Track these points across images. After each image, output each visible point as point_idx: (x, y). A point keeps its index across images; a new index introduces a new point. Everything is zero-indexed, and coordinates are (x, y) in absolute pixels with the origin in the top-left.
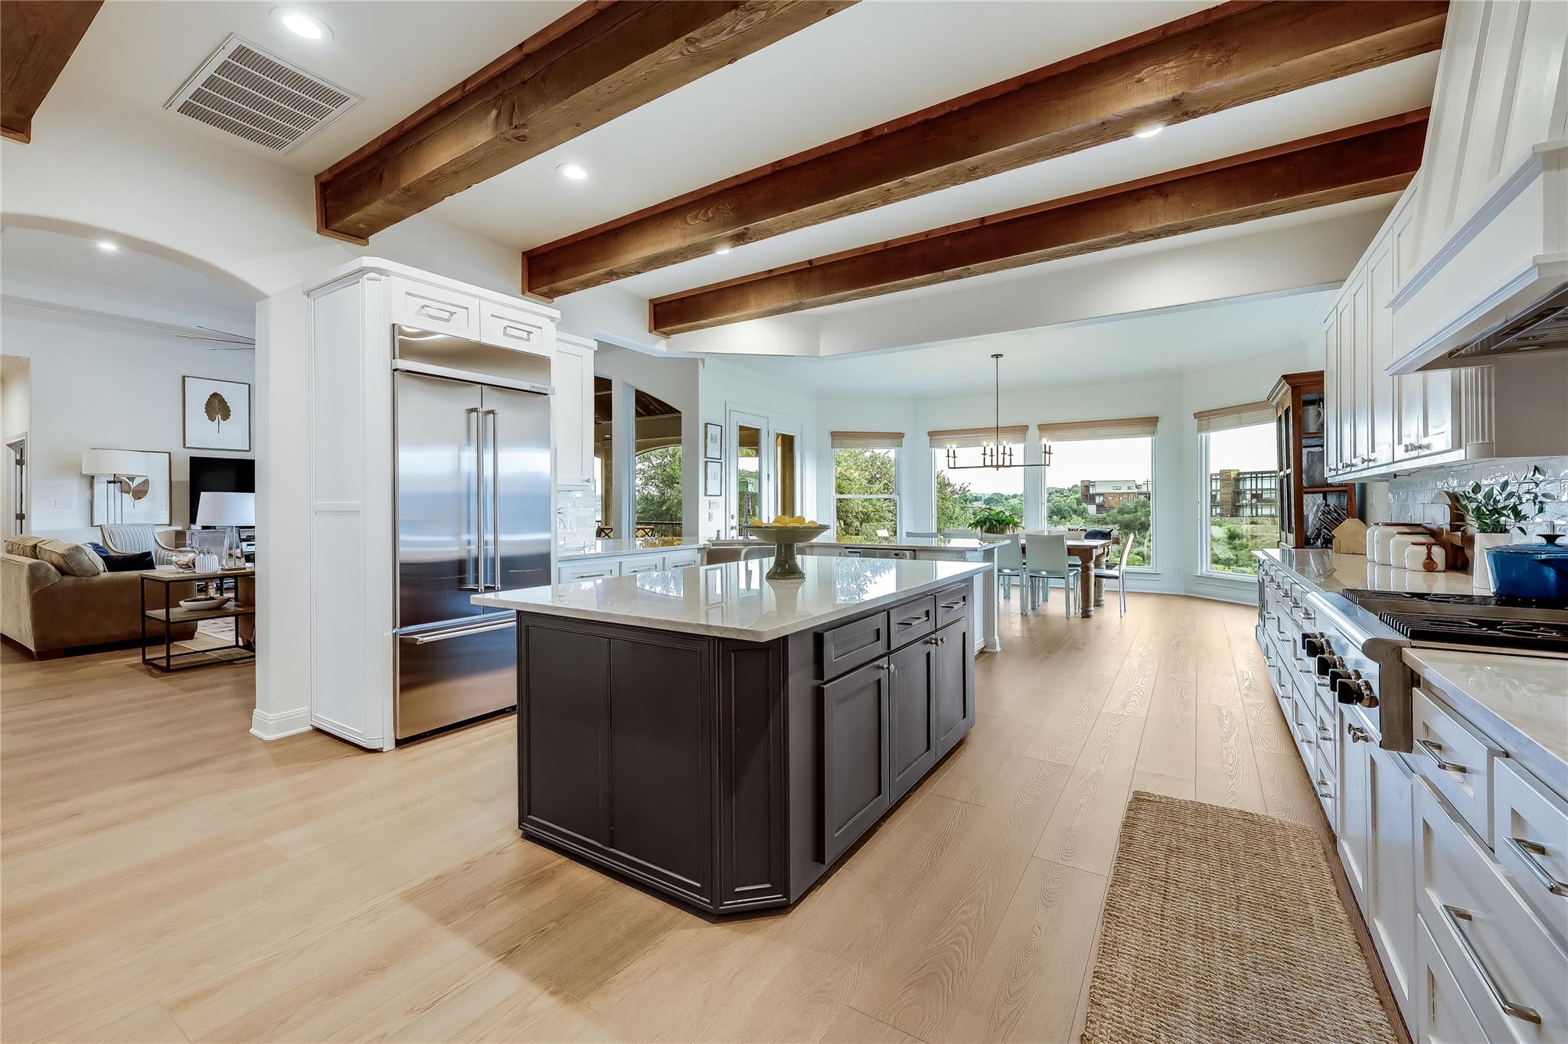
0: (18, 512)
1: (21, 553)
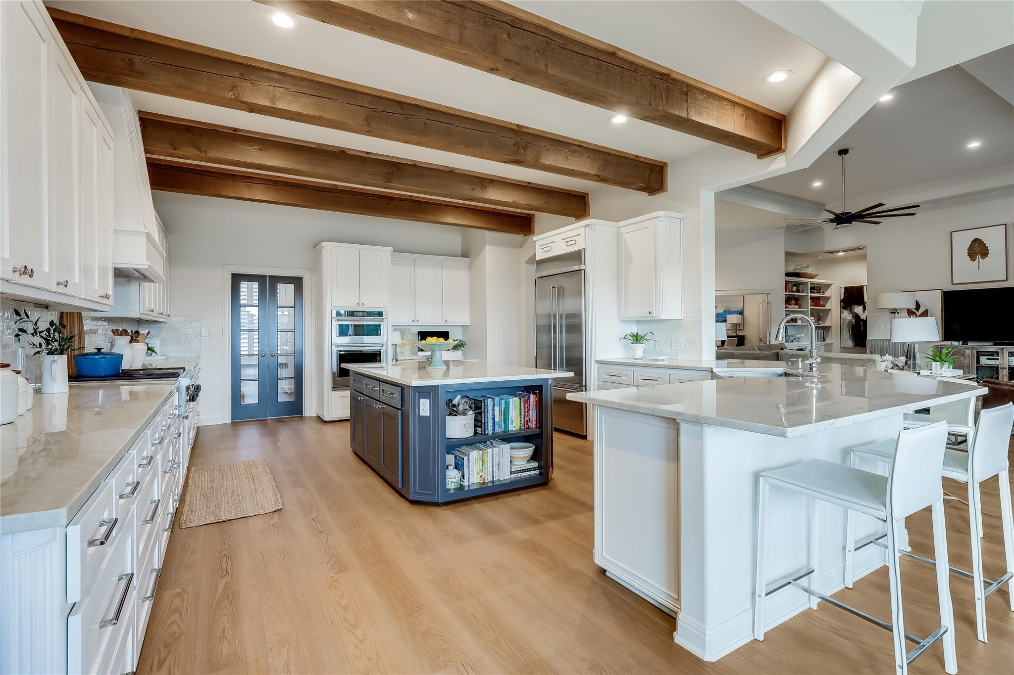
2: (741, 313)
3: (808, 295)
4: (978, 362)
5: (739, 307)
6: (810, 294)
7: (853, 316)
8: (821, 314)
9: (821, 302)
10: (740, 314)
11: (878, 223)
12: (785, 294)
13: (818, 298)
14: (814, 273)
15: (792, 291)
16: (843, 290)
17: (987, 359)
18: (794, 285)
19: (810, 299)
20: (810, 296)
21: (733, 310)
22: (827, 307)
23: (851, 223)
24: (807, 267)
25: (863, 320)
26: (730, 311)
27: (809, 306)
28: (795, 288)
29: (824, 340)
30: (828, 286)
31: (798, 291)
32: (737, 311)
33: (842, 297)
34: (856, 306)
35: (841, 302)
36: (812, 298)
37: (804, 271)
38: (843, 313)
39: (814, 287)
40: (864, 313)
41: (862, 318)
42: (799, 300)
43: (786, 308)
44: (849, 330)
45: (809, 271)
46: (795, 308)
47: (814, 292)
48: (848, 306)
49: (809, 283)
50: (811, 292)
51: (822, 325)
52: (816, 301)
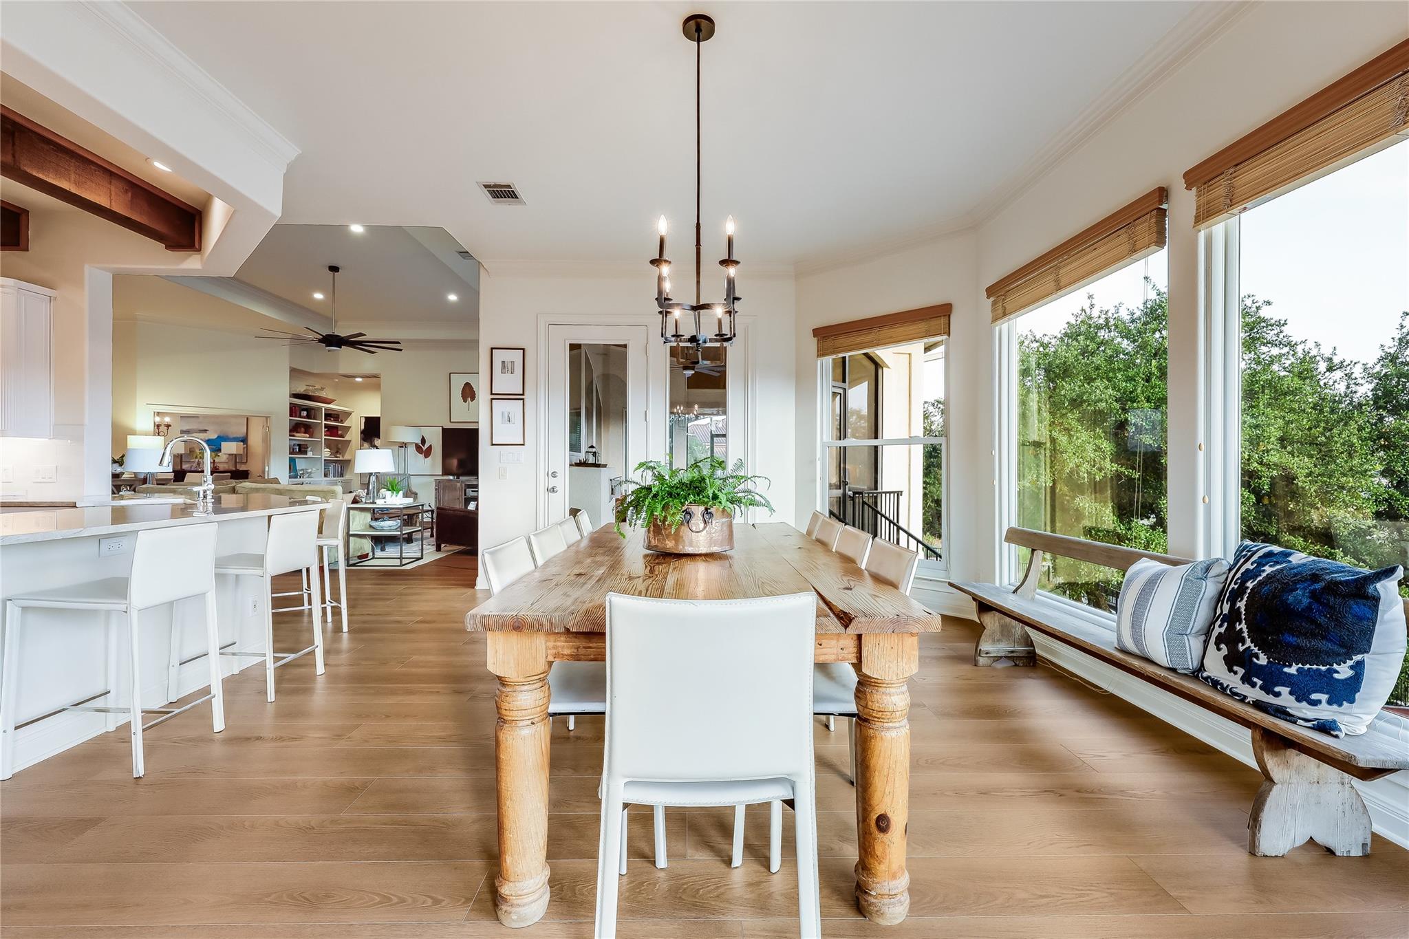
2: (244, 440)
3: (322, 423)
4: (465, 495)
5: (241, 432)
6: (324, 422)
8: (340, 446)
9: (340, 432)
10: (242, 441)
11: (373, 353)
12: (290, 420)
13: (336, 428)
14: (330, 397)
15: (300, 417)
16: (363, 420)
17: (472, 491)
18: (304, 410)
19: (325, 428)
20: (325, 424)
21: (231, 436)
22: (347, 438)
23: (341, 348)
24: (322, 389)
26: (227, 436)
27: (323, 436)
28: (304, 413)
29: (342, 475)
30: (348, 414)
31: (308, 416)
32: (238, 438)
33: (363, 427)
35: (361, 433)
36: (326, 426)
37: (317, 394)
38: (363, 446)
39: (331, 414)
42: (311, 428)
43: (290, 436)
45: (323, 394)
46: (306, 437)
47: (330, 420)
48: (368, 438)
49: (323, 409)
50: (325, 420)
51: (341, 458)
52: (331, 430)
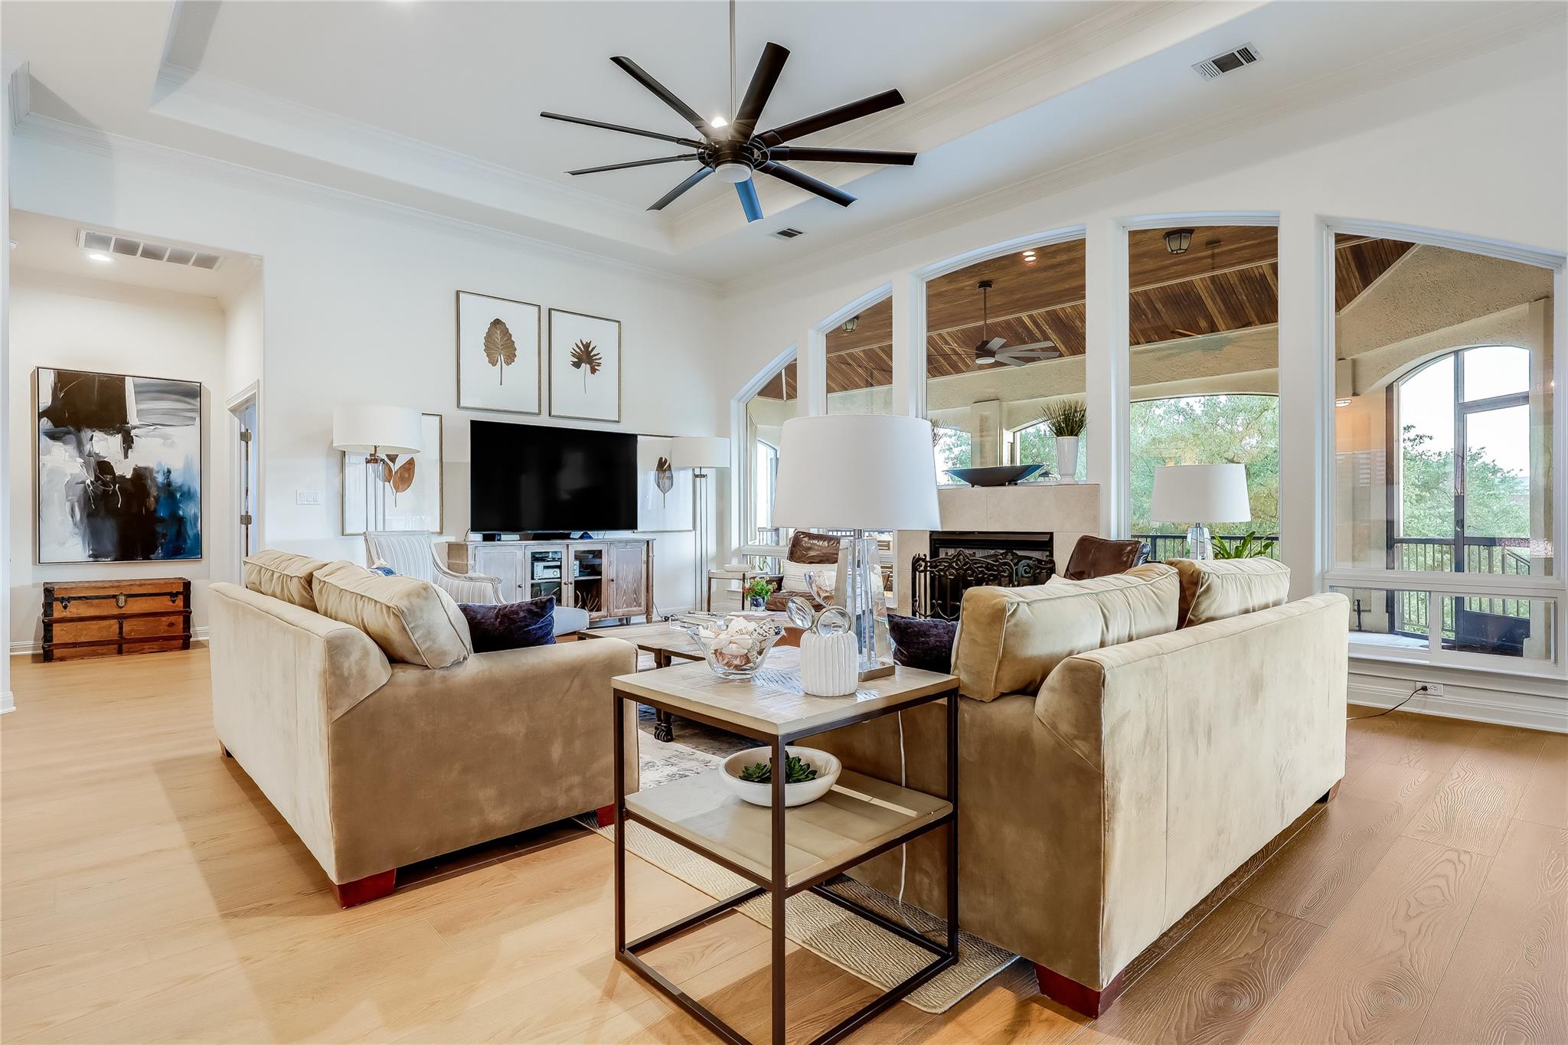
0: (243, 514)
1: (278, 591)
7: (86, 464)
16: (48, 381)
25: (123, 477)
33: (46, 400)
34: (98, 435)
35: (41, 415)
38: (48, 452)
40: (126, 456)
41: (118, 473)
44: (73, 510)
48: (69, 433)
